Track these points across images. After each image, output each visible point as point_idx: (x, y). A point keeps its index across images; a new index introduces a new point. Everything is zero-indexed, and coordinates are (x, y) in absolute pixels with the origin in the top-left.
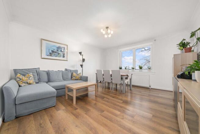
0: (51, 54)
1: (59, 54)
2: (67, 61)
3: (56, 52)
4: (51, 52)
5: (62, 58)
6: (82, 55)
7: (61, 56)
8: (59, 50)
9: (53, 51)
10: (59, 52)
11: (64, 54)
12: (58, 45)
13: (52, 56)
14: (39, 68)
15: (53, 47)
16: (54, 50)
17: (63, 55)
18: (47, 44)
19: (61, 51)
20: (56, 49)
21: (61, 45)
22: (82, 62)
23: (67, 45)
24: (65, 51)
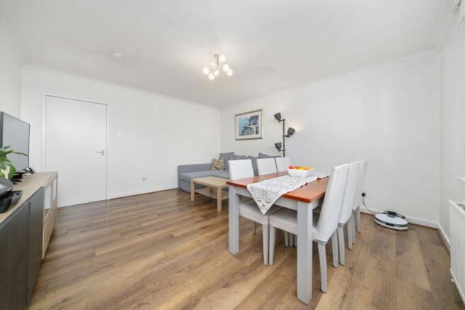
1: (251, 128)
2: (261, 138)
3: (249, 127)
4: (243, 129)
5: (254, 136)
6: (284, 120)
7: (254, 131)
8: (252, 123)
9: (245, 128)
10: (252, 126)
12: (249, 116)
15: (245, 122)
16: (246, 125)
17: (257, 130)
18: (240, 119)
19: (254, 124)
20: (247, 122)
21: (254, 114)
22: (284, 136)
23: (261, 110)
24: (259, 121)
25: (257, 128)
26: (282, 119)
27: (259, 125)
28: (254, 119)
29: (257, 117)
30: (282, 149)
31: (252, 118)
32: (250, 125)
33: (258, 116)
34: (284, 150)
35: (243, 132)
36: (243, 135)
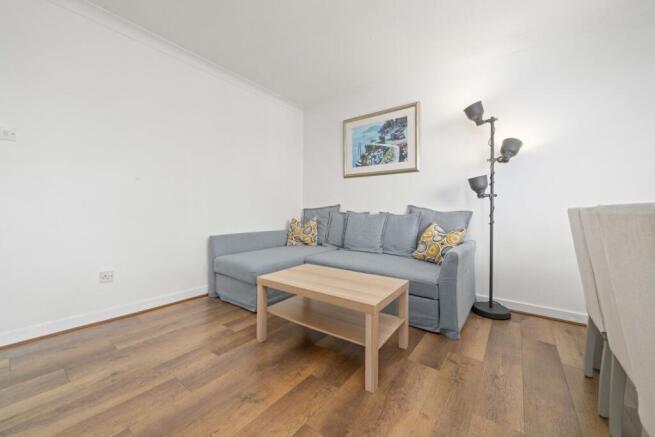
0: (363, 161)
1: (386, 150)
2: (415, 170)
3: (379, 147)
4: (364, 151)
5: (396, 165)
6: (492, 121)
7: (393, 156)
8: (387, 137)
9: (369, 148)
10: (388, 144)
11: (406, 145)
12: (382, 120)
13: (366, 165)
14: (339, 206)
15: (369, 135)
16: (372, 141)
17: (401, 151)
18: (354, 129)
19: (395, 138)
20: (376, 135)
21: (394, 116)
22: (492, 160)
23: (415, 105)
24: (409, 131)
25: (403, 148)
26: (485, 117)
27: (410, 139)
28: (395, 127)
29: (403, 122)
30: (487, 191)
31: (389, 124)
32: (383, 140)
33: (405, 119)
34: (492, 197)
35: (363, 157)
36: (364, 164)
